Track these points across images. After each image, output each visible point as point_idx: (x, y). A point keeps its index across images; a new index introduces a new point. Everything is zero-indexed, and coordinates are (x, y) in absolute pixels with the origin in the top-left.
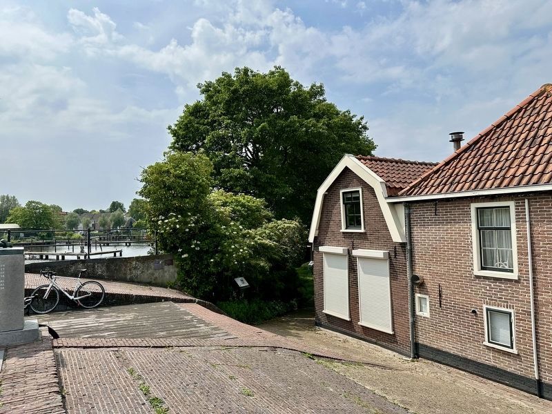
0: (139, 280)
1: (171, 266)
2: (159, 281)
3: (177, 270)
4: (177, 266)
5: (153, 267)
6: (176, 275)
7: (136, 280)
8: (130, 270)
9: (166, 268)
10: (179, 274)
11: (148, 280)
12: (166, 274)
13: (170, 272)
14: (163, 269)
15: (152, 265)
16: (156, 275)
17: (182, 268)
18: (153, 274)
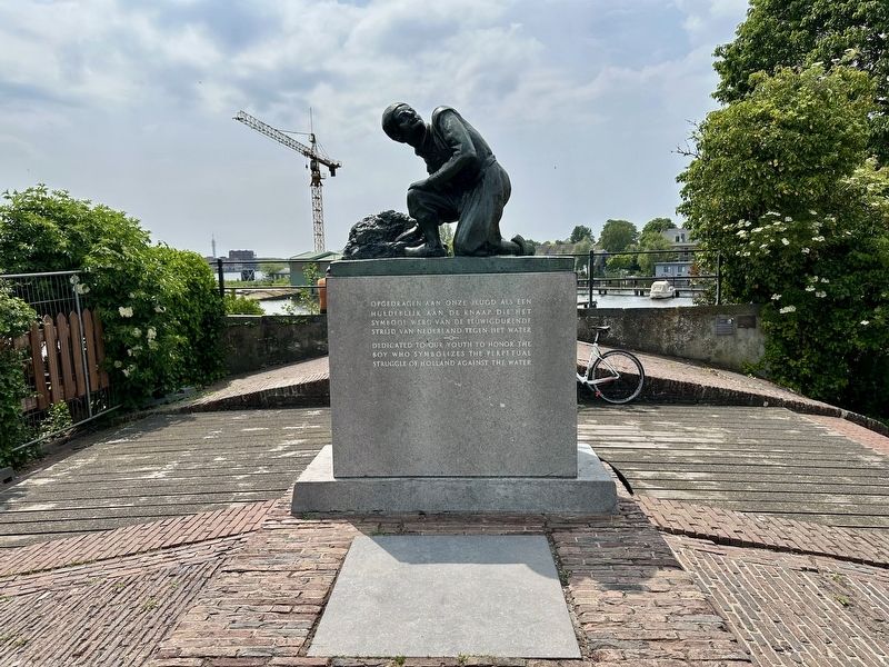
0: (685, 353)
1: (751, 330)
2: (726, 358)
3: (764, 338)
4: (766, 331)
5: (713, 329)
6: (762, 350)
7: (679, 353)
8: (668, 332)
9: (741, 333)
10: (768, 348)
11: (705, 356)
12: (741, 346)
13: (750, 343)
14: (733, 334)
15: (712, 325)
16: (720, 346)
17: (776, 335)
18: (713, 344)
